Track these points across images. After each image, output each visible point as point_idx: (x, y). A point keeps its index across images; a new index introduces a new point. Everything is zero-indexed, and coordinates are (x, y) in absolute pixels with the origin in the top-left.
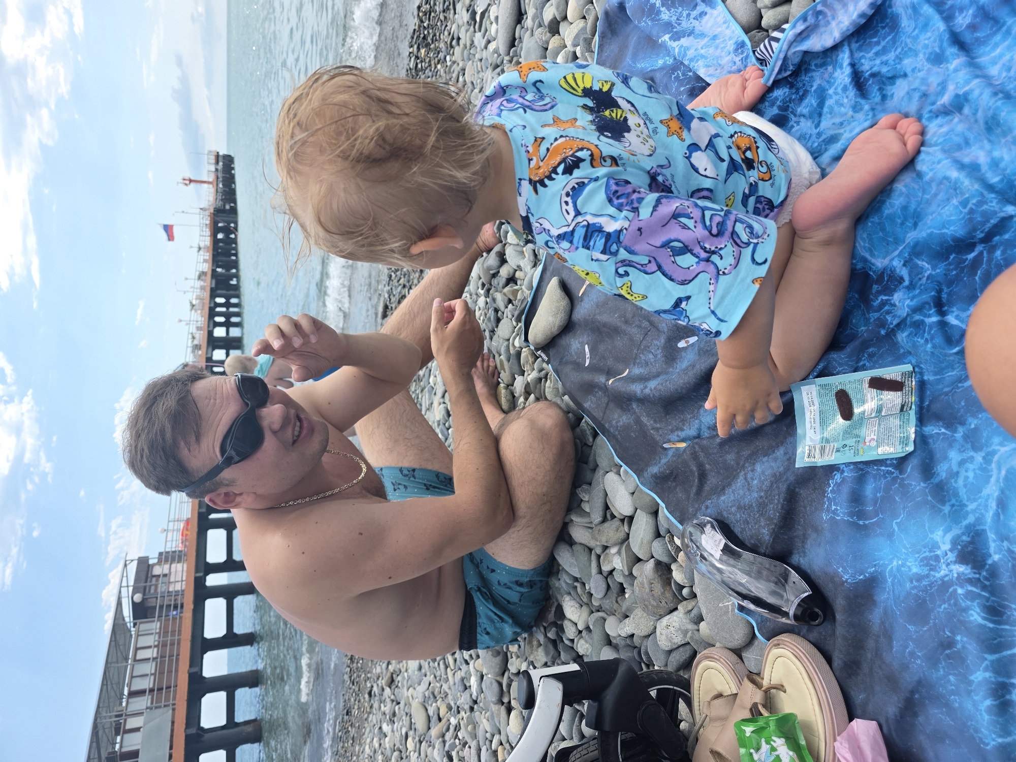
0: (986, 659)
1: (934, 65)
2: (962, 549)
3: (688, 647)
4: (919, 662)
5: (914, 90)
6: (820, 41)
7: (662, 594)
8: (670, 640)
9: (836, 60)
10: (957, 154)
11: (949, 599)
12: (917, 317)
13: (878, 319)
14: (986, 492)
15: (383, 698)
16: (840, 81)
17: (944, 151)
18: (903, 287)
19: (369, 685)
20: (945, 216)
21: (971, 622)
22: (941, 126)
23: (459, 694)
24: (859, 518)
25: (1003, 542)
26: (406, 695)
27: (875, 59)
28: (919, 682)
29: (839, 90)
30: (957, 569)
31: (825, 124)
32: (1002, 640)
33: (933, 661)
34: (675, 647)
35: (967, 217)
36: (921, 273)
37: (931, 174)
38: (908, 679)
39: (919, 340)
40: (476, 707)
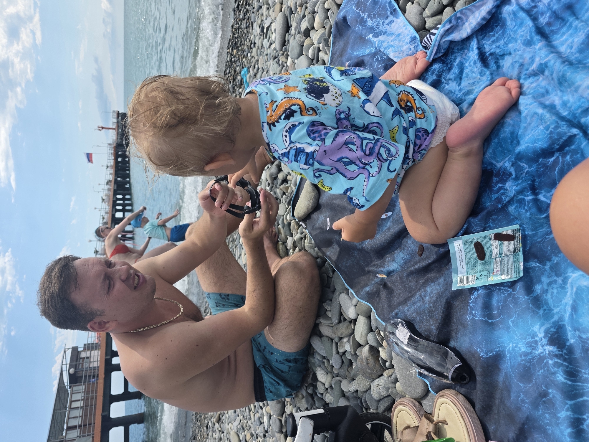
0: (567, 404)
1: (527, 47)
2: (551, 336)
3: (390, 398)
4: (527, 406)
5: (516, 62)
6: (459, 34)
7: (374, 366)
8: (379, 393)
9: (470, 46)
10: (542, 99)
11: (544, 367)
12: (520, 197)
13: (497, 198)
14: (564, 302)
15: (215, 430)
16: (472, 58)
17: (534, 98)
18: (512, 179)
19: (206, 422)
20: (535, 136)
21: (557, 381)
22: (532, 83)
23: (257, 427)
24: (489, 319)
25: (576, 331)
26: (227, 428)
27: (492, 45)
28: (528, 418)
29: (472, 63)
30: (548, 349)
31: (464, 83)
32: (577, 392)
33: (535, 405)
34: (382, 398)
35: (548, 136)
36: (522, 170)
37: (526, 112)
38: (521, 416)
39: (522, 210)
40: (267, 434)
